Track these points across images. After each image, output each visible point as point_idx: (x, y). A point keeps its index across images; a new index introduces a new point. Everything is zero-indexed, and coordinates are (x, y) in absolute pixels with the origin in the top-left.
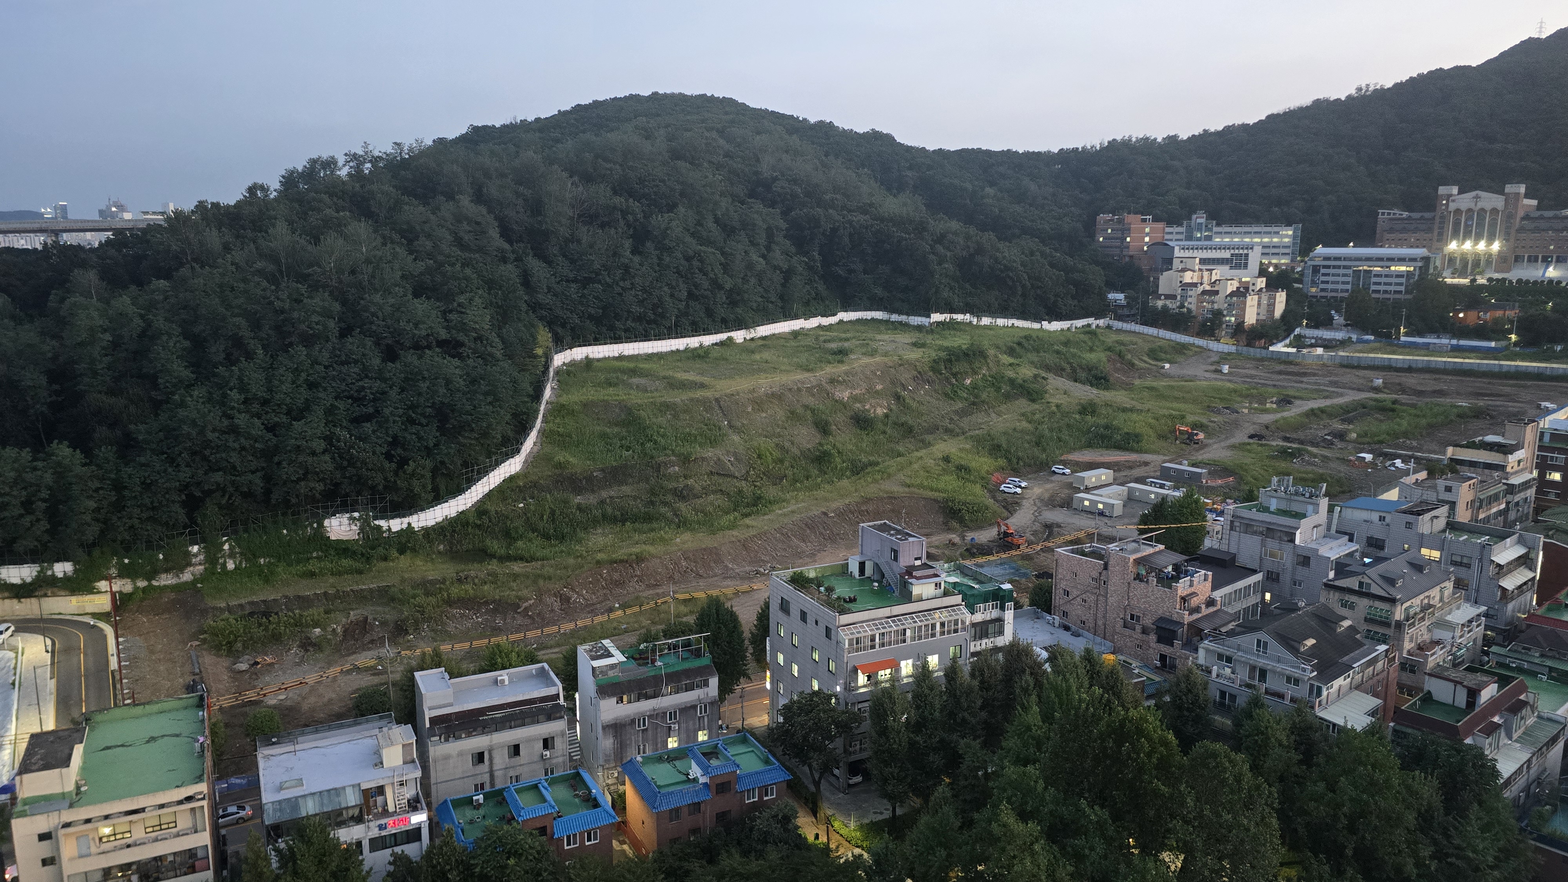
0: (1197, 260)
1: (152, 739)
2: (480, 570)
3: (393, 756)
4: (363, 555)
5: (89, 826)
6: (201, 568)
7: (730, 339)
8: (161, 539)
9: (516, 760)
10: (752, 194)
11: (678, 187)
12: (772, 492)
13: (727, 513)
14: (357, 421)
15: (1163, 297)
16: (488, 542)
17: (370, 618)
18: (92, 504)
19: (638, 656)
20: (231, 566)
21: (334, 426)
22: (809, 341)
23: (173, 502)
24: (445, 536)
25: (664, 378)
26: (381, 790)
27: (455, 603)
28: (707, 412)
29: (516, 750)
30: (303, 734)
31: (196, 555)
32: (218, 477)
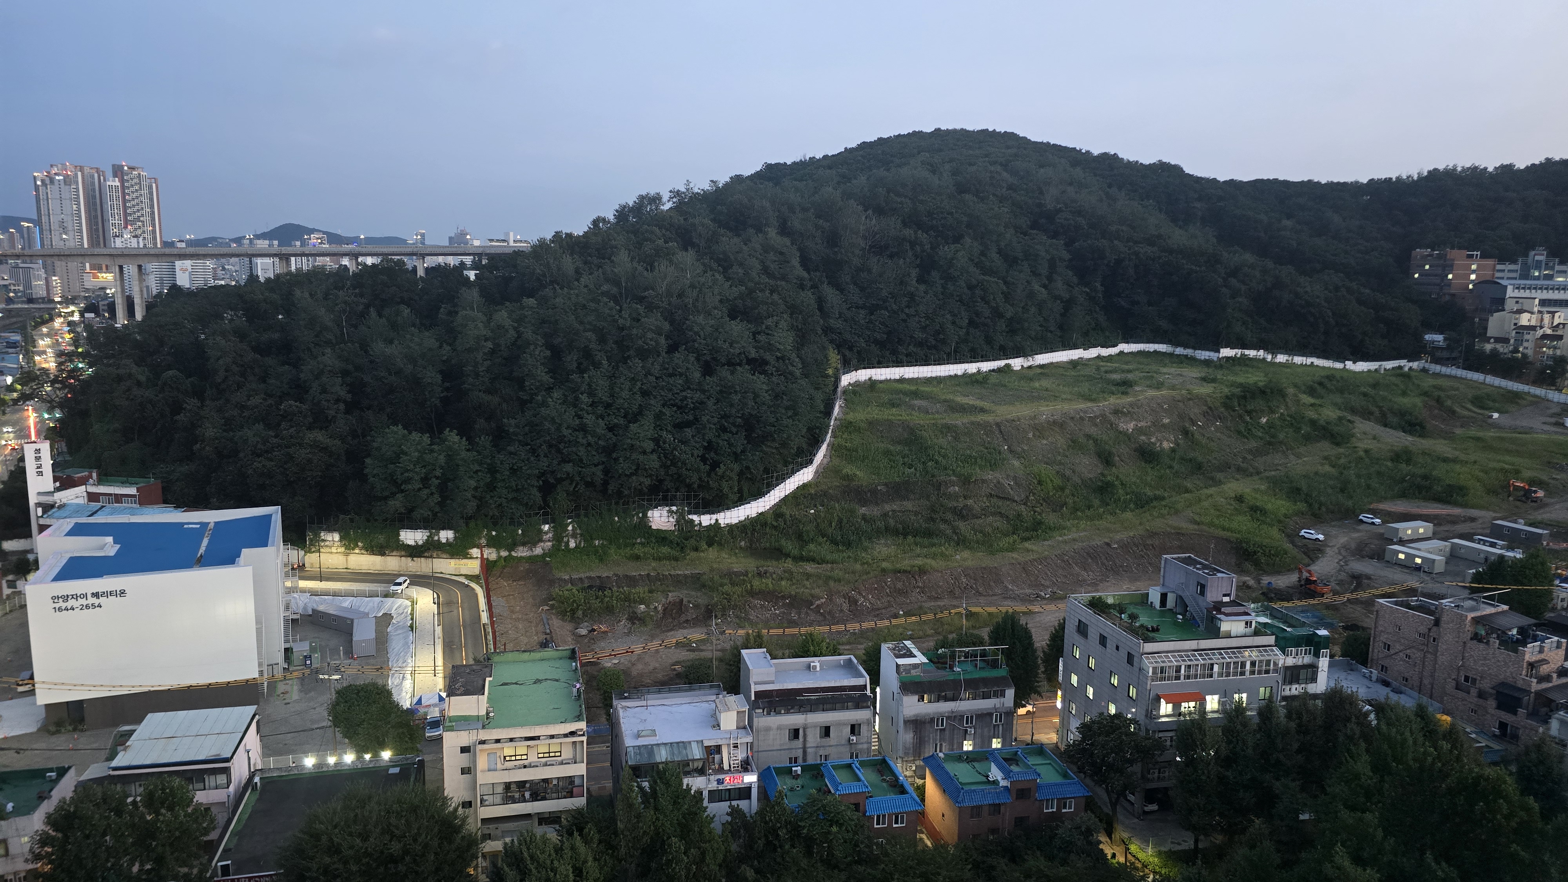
0: (1537, 301)
1: (537, 681)
2: (777, 567)
3: (729, 720)
4: (678, 544)
5: (499, 745)
6: (550, 544)
7: (1008, 366)
8: (521, 517)
9: (826, 741)
10: (1035, 225)
11: (965, 219)
12: (1051, 518)
13: (1006, 535)
14: (679, 426)
15: (1492, 340)
16: (783, 542)
17: (685, 600)
18: (473, 483)
19: (936, 660)
20: (572, 544)
21: (661, 430)
22: (1087, 371)
23: (533, 486)
24: (747, 534)
25: (945, 401)
26: (718, 749)
27: (756, 594)
28: (988, 437)
29: (826, 731)
30: (649, 692)
31: (546, 533)
32: (568, 468)
